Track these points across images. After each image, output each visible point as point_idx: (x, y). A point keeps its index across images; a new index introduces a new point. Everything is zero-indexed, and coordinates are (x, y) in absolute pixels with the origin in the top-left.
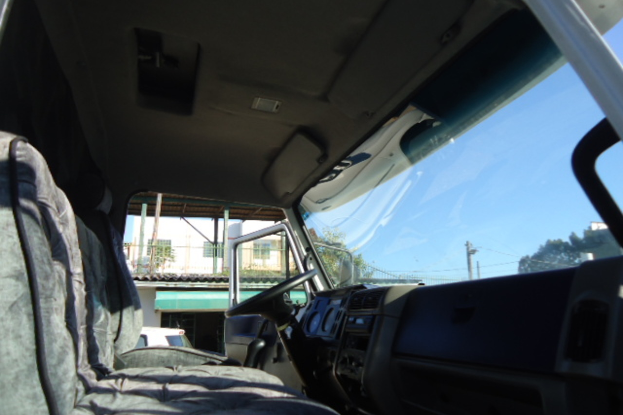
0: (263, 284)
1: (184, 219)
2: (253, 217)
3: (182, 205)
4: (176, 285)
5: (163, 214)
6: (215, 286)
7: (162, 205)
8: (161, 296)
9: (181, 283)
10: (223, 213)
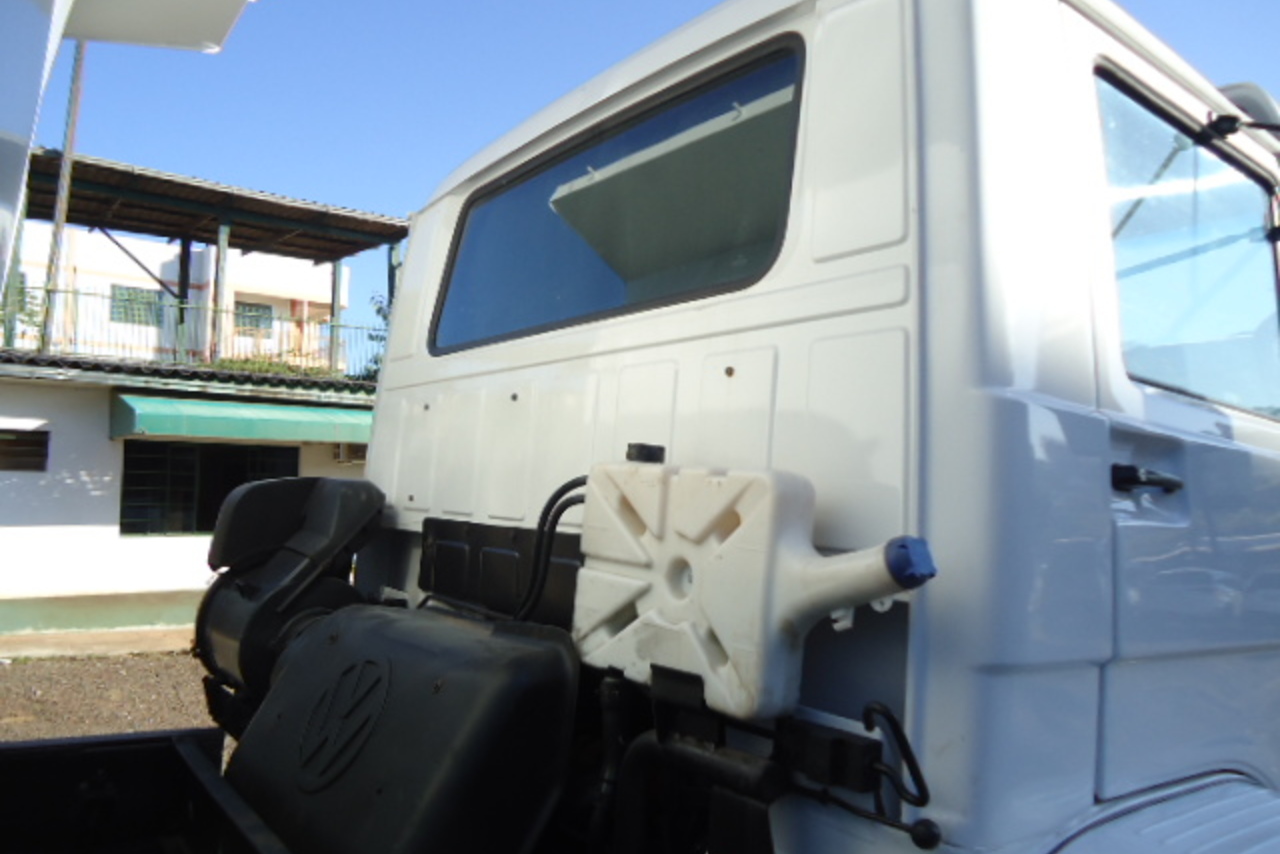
0: (352, 396)
1: (108, 236)
2: (275, 247)
3: (107, 202)
4: (146, 382)
5: (74, 218)
6: (251, 391)
7: (72, 195)
8: (141, 406)
9: (176, 381)
10: (216, 232)
